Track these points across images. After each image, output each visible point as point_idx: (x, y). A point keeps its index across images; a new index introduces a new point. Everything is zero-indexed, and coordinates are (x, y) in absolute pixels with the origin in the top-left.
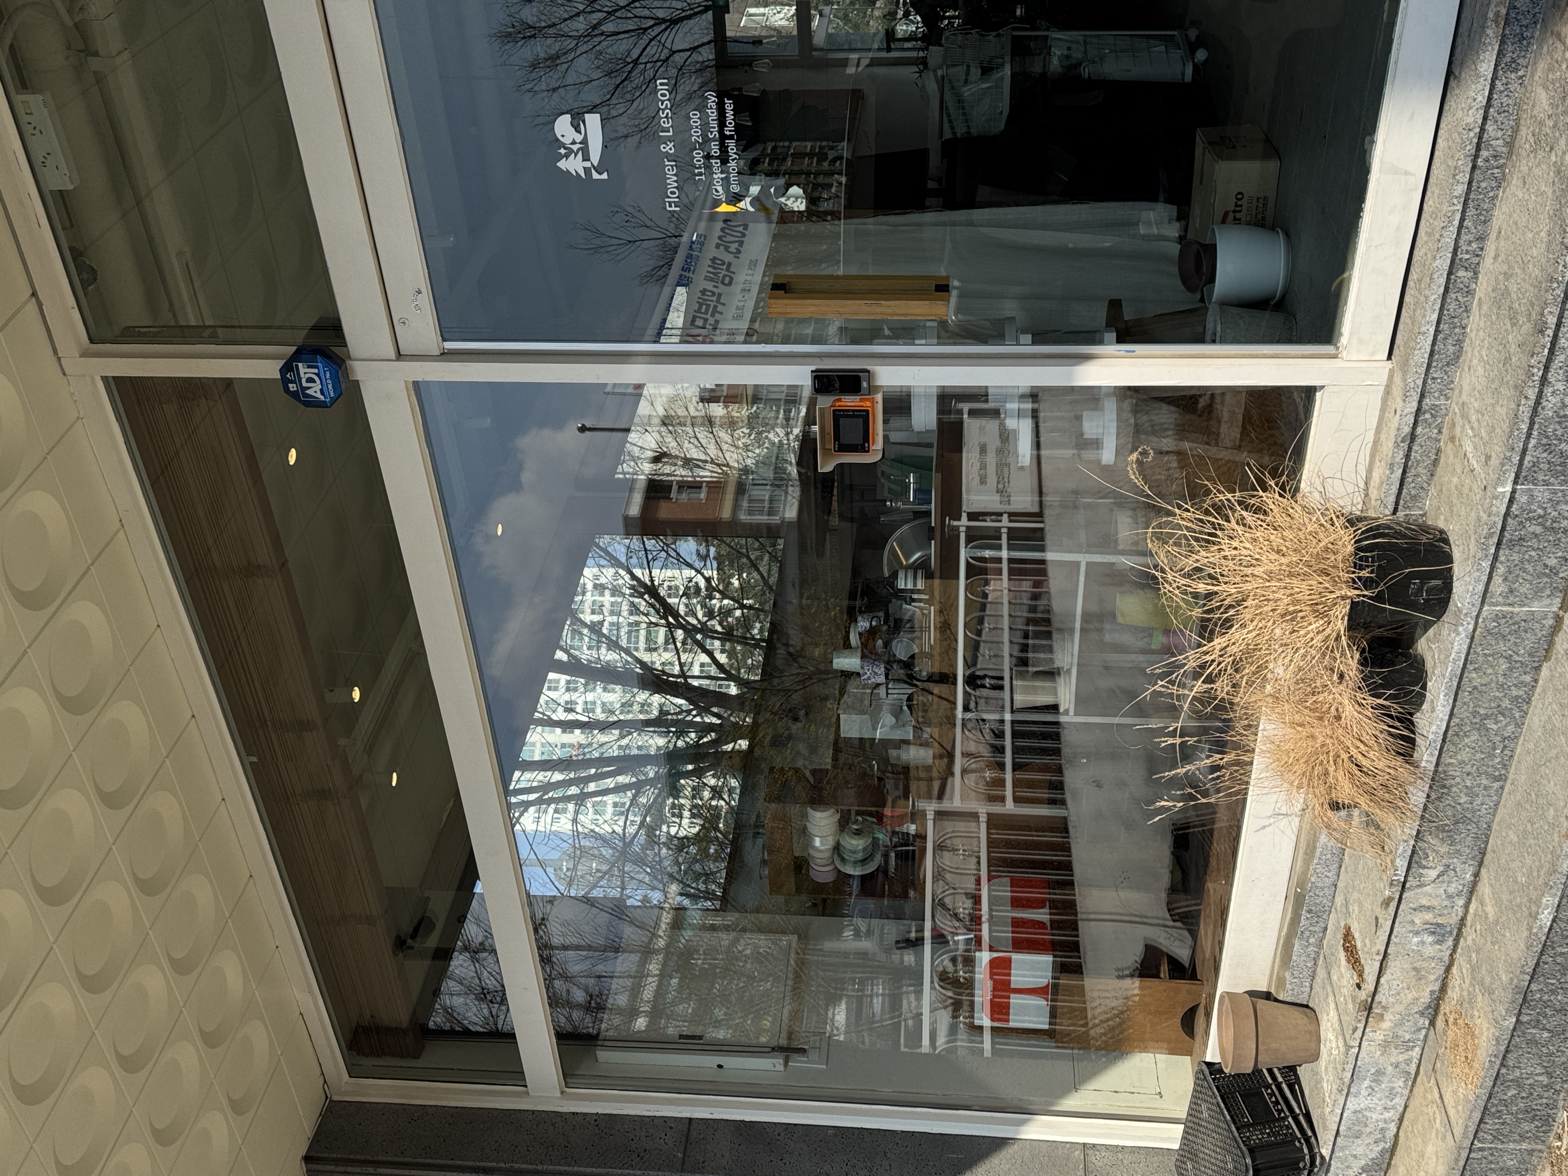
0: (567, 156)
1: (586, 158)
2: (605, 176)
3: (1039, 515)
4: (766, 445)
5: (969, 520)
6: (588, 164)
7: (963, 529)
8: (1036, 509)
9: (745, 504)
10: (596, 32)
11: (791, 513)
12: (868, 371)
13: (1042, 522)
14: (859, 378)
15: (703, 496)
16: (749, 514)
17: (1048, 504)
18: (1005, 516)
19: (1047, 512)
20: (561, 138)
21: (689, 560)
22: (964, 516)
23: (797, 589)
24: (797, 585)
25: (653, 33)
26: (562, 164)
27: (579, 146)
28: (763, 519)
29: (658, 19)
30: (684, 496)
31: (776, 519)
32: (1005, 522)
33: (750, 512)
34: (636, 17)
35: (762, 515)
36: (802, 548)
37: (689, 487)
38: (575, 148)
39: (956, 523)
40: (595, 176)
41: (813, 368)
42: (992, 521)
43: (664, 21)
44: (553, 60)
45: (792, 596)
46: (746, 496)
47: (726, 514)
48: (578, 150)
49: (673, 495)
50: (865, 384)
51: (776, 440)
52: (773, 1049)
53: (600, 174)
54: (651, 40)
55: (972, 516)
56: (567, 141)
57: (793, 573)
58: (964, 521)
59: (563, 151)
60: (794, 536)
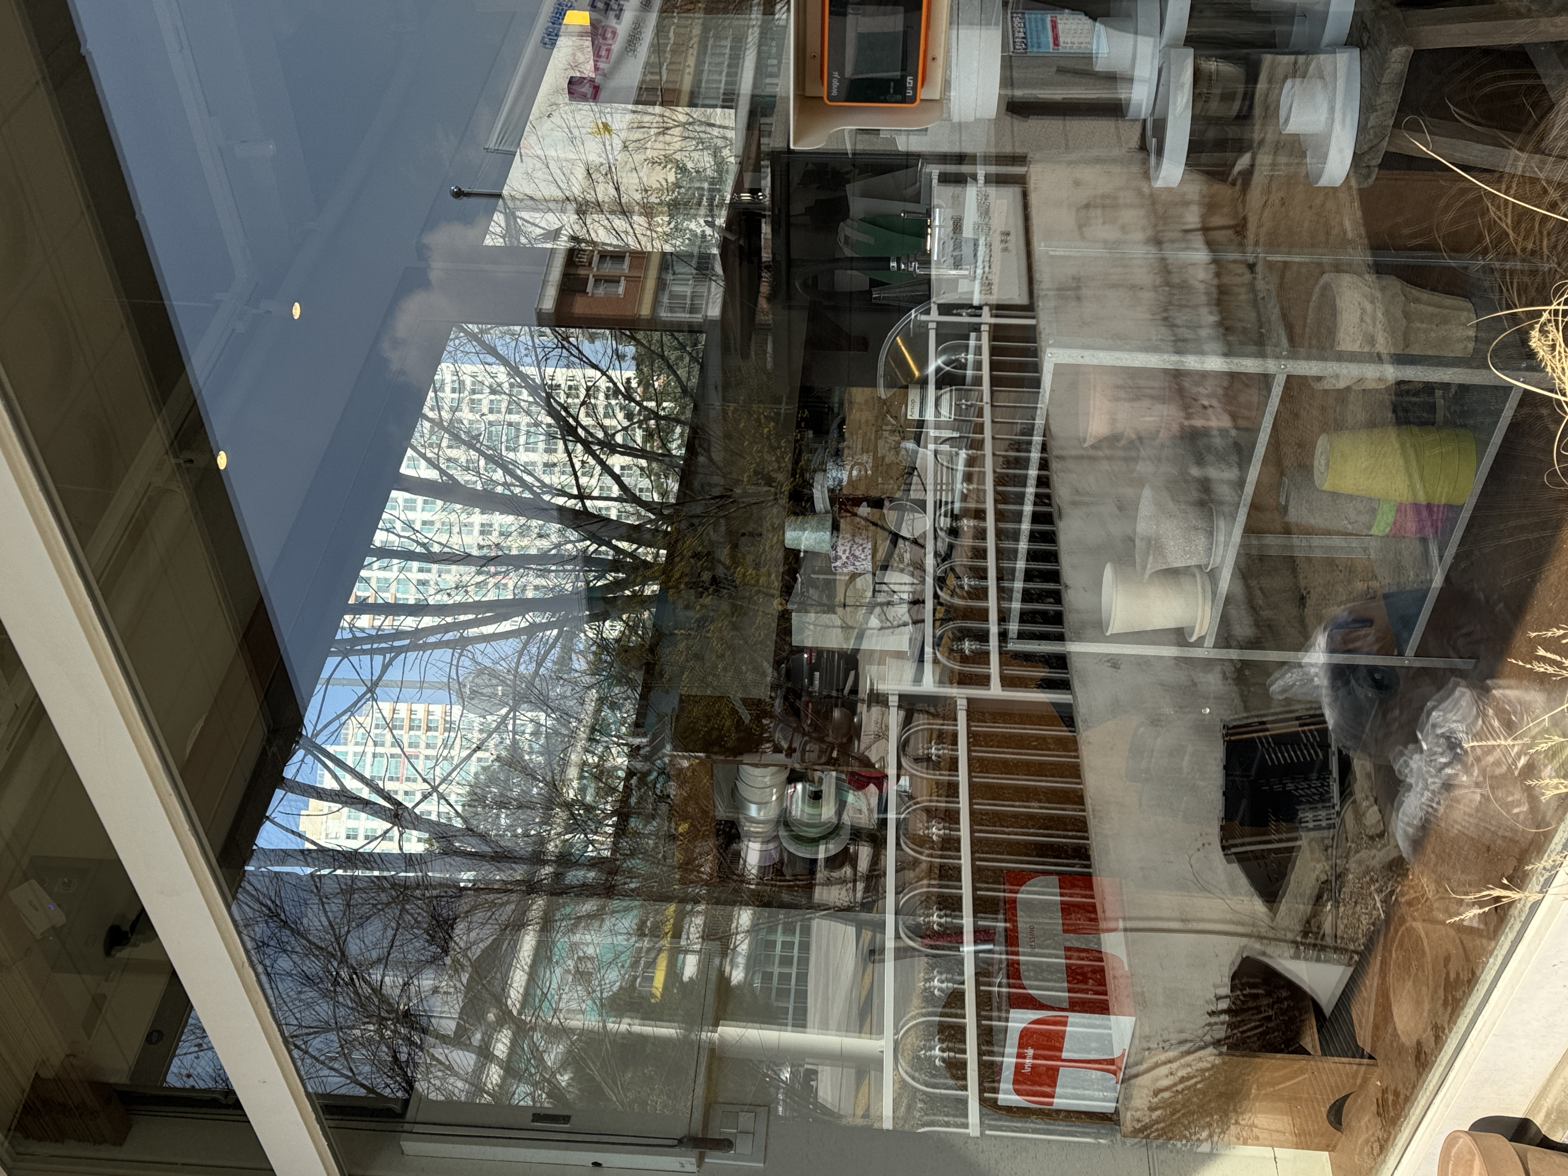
3: (1029, 309)
4: (688, 236)
5: (940, 314)
7: (932, 325)
8: (1023, 300)
9: (665, 300)
11: (714, 311)
13: (1033, 318)
15: (621, 290)
16: (672, 311)
17: (1042, 293)
18: (986, 310)
19: (1040, 304)
21: (594, 361)
22: (934, 309)
23: (720, 393)
24: (720, 388)
28: (683, 316)
30: (601, 291)
31: (698, 318)
32: (986, 317)
33: (672, 310)
35: (684, 312)
36: (726, 349)
37: (606, 281)
39: (924, 318)
42: (971, 315)
45: (715, 400)
46: (667, 292)
47: (645, 311)
49: (589, 289)
51: (699, 231)
52: (681, 1142)
55: (945, 309)
57: (715, 374)
58: (934, 315)
60: (717, 334)
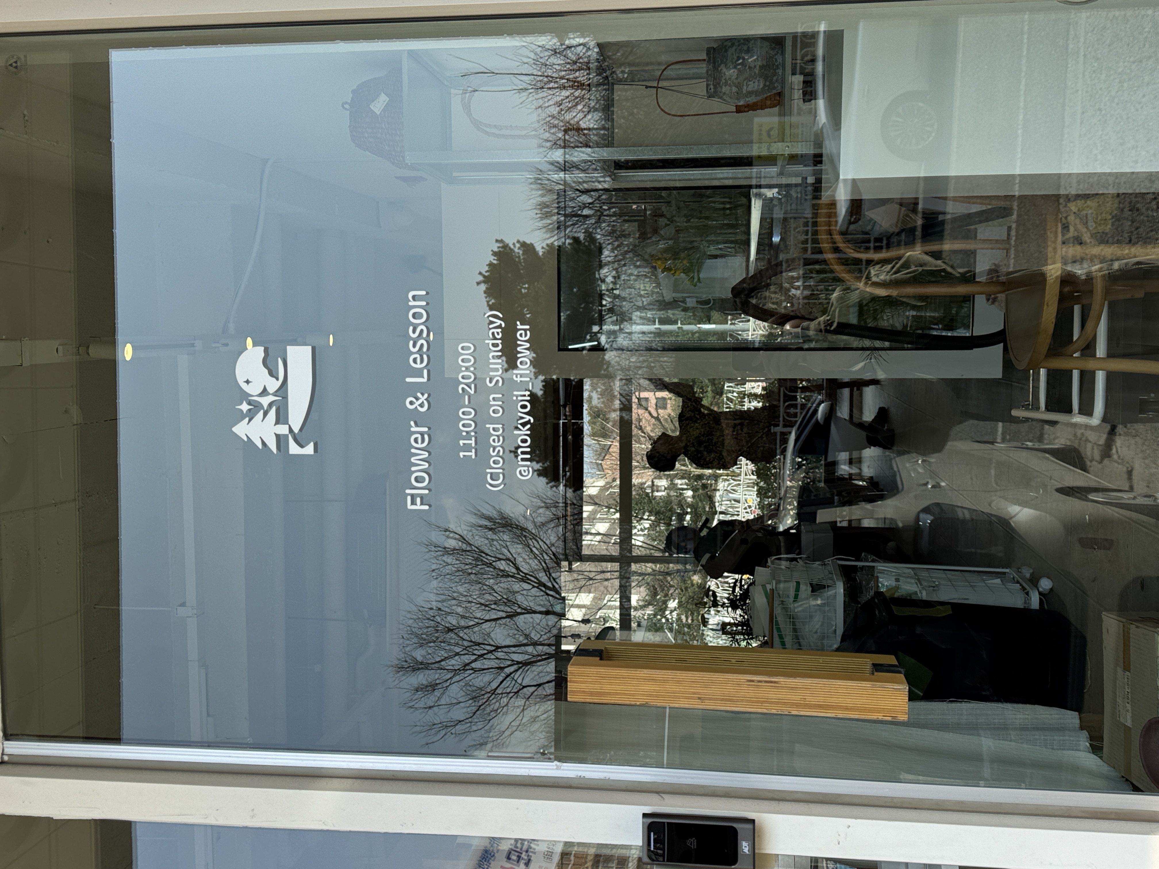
0: (251, 415)
1: (281, 418)
2: (309, 450)
6: (283, 429)
10: (467, 667)
12: (753, 821)
14: (734, 831)
20: (244, 386)
25: (508, 670)
26: (241, 429)
27: (271, 398)
29: (513, 661)
34: (497, 658)
38: (265, 401)
40: (294, 449)
41: (648, 810)
43: (518, 663)
44: (432, 687)
48: (270, 405)
50: (745, 847)
53: (302, 446)
54: (507, 676)
56: (253, 390)
59: (245, 407)
